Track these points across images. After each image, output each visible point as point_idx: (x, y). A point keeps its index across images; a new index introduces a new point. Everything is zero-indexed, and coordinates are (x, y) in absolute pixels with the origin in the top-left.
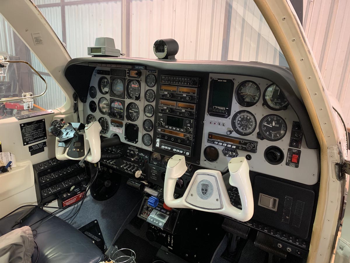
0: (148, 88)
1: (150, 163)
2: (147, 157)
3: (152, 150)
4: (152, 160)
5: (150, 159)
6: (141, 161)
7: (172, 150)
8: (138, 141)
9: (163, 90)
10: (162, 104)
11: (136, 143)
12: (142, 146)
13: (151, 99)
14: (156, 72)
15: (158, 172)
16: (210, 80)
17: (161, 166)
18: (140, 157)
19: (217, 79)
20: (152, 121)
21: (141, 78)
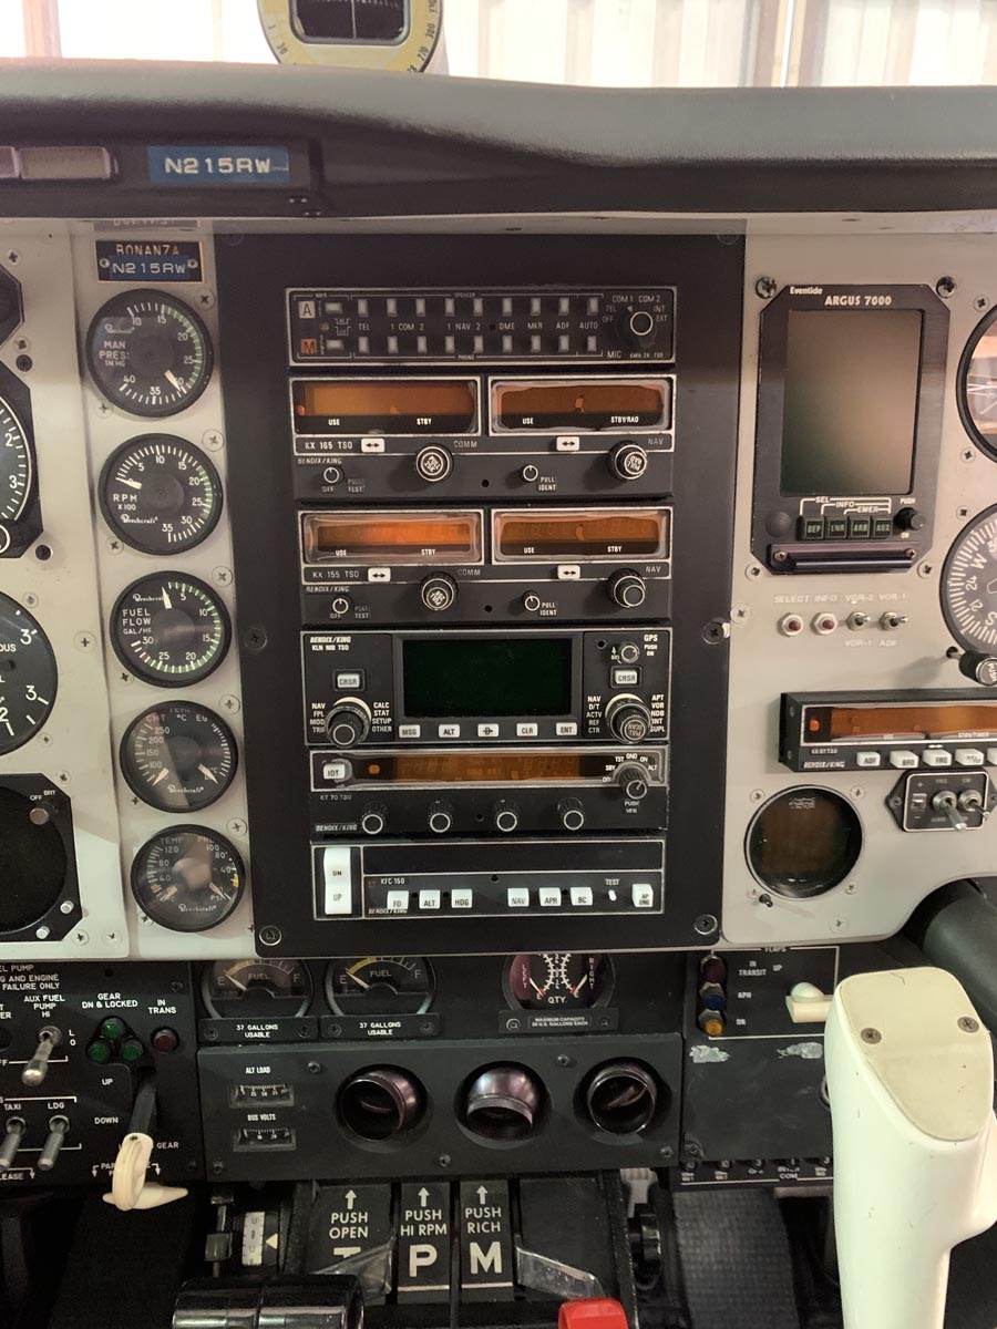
0: (123, 426)
1: (201, 1044)
2: (173, 1010)
3: (259, 948)
4: (216, 1016)
5: (200, 1011)
6: (115, 1054)
8: (77, 913)
9: (334, 422)
10: (334, 549)
11: (56, 935)
12: (133, 945)
13: (167, 527)
14: (195, 275)
15: (300, 1090)
16: (753, 305)
17: (319, 1039)
18: (94, 1029)
19: (819, 291)
20: (222, 711)
21: (22, 345)
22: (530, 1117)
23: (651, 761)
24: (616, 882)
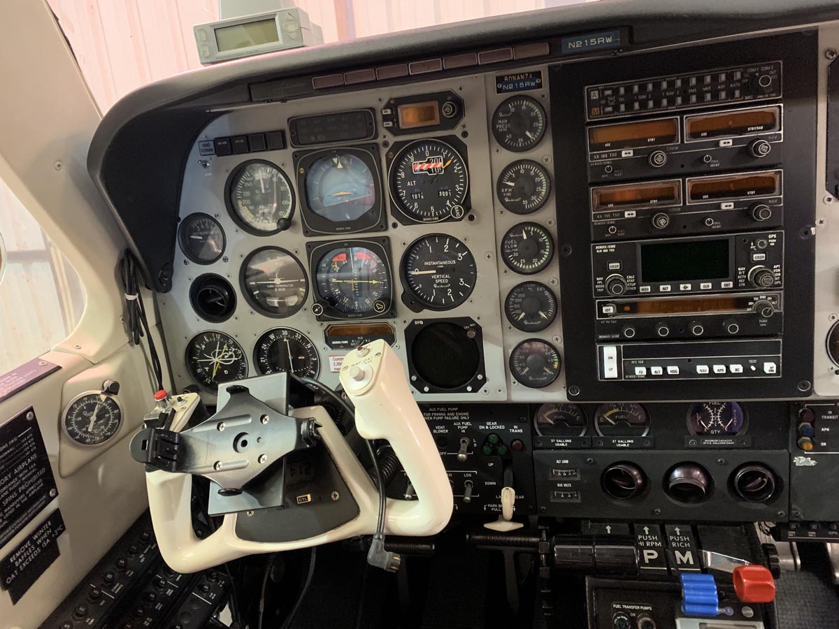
0: (512, 157)
1: (534, 448)
2: (521, 431)
3: (569, 396)
4: (540, 435)
5: (534, 433)
6: (494, 452)
7: (688, 370)
8: (485, 380)
9: (608, 145)
10: (606, 204)
11: (475, 390)
12: (509, 394)
13: (525, 202)
14: (539, 86)
15: (582, 472)
16: (823, 64)
17: (592, 448)
18: (485, 438)
20: (550, 285)
21: (464, 126)
22: (703, 489)
23: (774, 299)
24: (755, 361)
